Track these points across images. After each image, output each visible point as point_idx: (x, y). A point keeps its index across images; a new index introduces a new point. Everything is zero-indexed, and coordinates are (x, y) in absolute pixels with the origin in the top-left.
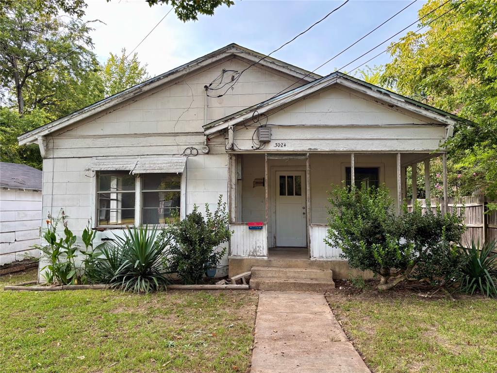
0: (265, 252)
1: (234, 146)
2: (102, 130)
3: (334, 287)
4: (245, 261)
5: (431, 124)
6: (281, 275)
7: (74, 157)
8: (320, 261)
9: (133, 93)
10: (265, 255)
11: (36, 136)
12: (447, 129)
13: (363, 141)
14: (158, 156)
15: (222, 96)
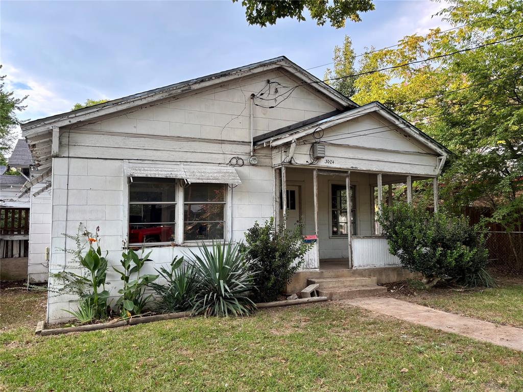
0: (316, 264)
1: (292, 160)
2: (135, 127)
3: (386, 291)
4: (301, 274)
5: (429, 154)
6: (340, 285)
7: (98, 158)
8: (360, 270)
9: (181, 89)
10: (317, 267)
11: (50, 127)
12: (441, 159)
13: (388, 163)
14: (202, 164)
15: (273, 107)
